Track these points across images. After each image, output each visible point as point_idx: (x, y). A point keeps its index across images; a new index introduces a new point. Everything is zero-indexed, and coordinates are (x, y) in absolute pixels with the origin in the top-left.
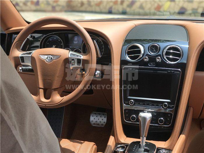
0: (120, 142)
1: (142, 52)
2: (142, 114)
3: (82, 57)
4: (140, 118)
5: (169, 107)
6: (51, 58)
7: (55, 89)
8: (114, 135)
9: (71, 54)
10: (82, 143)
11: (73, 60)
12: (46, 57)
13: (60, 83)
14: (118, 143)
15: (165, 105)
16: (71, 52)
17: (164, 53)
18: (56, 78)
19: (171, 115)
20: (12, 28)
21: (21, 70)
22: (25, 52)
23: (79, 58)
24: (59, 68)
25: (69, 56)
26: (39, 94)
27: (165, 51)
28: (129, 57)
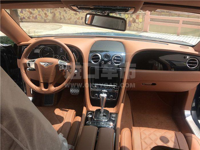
0: (89, 110)
1: (101, 58)
2: (101, 95)
3: (67, 64)
4: (100, 97)
5: (116, 90)
6: (47, 64)
7: (51, 83)
8: (86, 106)
9: (60, 62)
10: (67, 111)
11: (61, 65)
12: (44, 63)
13: (54, 79)
14: (88, 111)
15: (114, 89)
16: (60, 61)
17: (113, 59)
18: (51, 77)
19: (117, 94)
20: (21, 42)
21: (28, 70)
22: (30, 60)
23: (65, 64)
24: (53, 70)
25: (59, 63)
26: (41, 86)
27: (113, 58)
28: (93, 61)
